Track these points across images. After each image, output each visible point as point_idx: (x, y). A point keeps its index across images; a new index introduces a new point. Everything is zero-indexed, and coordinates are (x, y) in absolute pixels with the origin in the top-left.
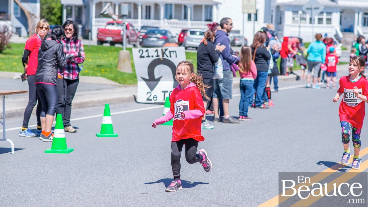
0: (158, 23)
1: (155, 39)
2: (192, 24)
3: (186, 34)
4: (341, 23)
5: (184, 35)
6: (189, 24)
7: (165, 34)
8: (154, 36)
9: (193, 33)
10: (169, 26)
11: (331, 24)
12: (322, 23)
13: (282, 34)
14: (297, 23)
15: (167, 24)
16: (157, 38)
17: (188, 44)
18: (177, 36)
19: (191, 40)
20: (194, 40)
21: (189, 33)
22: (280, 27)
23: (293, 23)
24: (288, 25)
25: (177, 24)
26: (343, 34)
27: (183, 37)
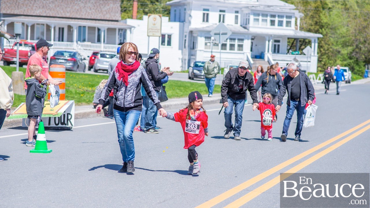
0: (70, 45)
1: (63, 61)
2: (105, 47)
3: (97, 57)
4: (251, 50)
5: (95, 58)
6: (102, 47)
7: (73, 56)
8: (62, 58)
9: (103, 56)
10: (82, 48)
11: (242, 50)
12: (234, 50)
13: (195, 59)
14: (210, 49)
15: (80, 47)
16: (65, 60)
17: (99, 67)
18: (88, 59)
19: (102, 63)
20: (105, 63)
21: (99, 55)
22: (193, 52)
23: (205, 48)
24: (201, 50)
25: (90, 46)
26: (253, 60)
27: (94, 60)
